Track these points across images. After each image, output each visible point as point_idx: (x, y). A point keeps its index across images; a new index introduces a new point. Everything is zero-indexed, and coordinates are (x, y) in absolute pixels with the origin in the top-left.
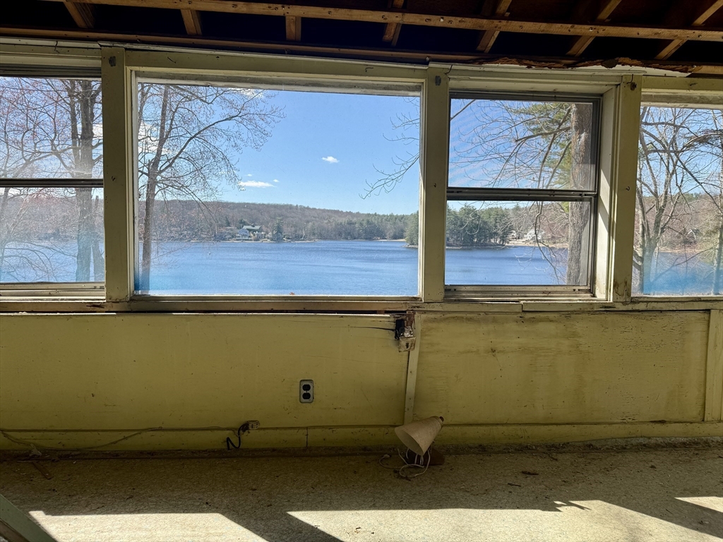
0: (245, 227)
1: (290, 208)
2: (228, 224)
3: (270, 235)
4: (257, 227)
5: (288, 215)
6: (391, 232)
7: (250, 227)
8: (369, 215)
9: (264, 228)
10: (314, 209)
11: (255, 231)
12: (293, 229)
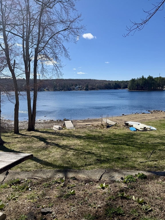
0: (77, 86)
1: (90, 80)
2: (72, 86)
3: (84, 88)
4: (81, 86)
5: (90, 82)
6: (122, 86)
7: (79, 86)
8: (115, 81)
9: (83, 86)
10: (98, 80)
11: (80, 87)
12: (91, 86)
